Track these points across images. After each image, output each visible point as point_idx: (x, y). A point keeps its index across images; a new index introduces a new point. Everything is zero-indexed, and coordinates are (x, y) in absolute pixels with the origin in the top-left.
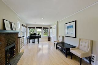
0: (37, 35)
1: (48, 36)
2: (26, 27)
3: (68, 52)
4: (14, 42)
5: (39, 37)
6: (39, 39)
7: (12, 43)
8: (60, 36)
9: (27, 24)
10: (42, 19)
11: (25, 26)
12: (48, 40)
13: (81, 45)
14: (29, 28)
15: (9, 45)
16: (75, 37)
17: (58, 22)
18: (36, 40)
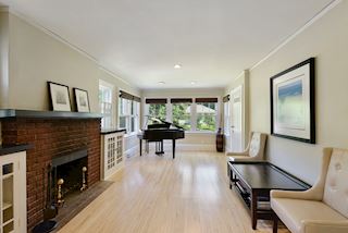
0: (171, 127)
1: (216, 131)
2: (139, 100)
3: (261, 205)
4: (83, 146)
5: (178, 134)
6: (177, 141)
7: (77, 150)
8: (253, 134)
9: (142, 91)
10: (177, 66)
11: (133, 98)
12: (214, 146)
13: (333, 185)
14: (148, 101)
15: (66, 154)
16: (309, 138)
17: (247, 73)
18: (167, 143)
